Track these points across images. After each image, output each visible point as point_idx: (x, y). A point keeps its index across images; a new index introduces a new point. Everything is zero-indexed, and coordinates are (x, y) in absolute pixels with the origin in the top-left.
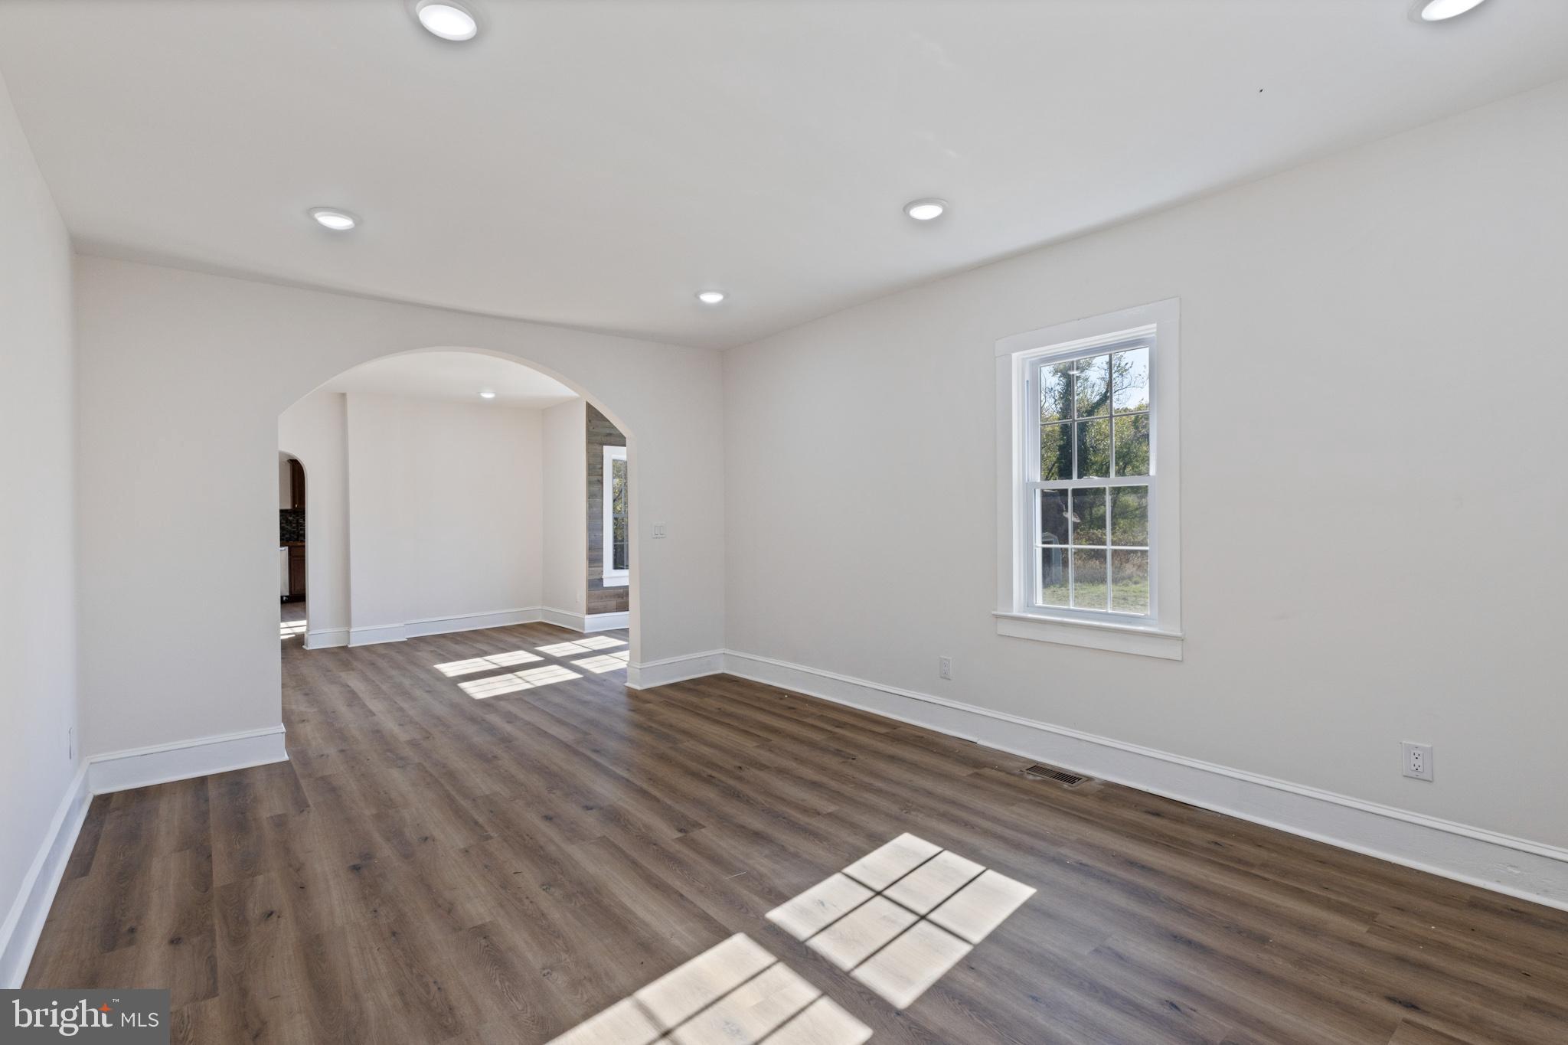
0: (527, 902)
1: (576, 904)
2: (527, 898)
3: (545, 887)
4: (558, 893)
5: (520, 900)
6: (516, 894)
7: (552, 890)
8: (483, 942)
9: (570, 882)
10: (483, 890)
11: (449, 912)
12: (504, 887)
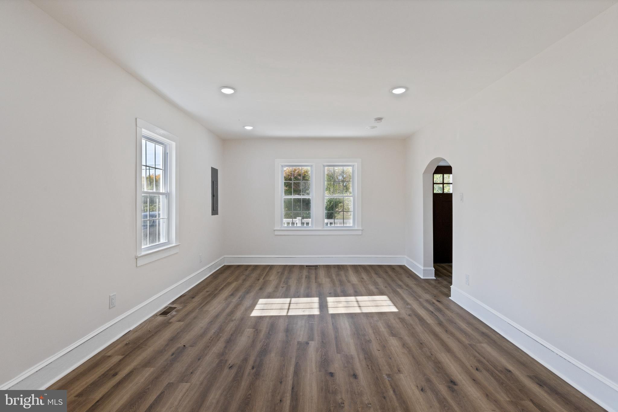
0: (378, 338)
1: (363, 332)
2: (377, 340)
3: (371, 341)
4: (367, 338)
5: (380, 340)
6: (381, 342)
7: (368, 339)
8: (393, 332)
9: (361, 340)
10: (392, 348)
11: (404, 345)
12: (384, 346)
